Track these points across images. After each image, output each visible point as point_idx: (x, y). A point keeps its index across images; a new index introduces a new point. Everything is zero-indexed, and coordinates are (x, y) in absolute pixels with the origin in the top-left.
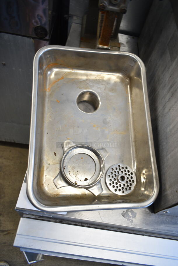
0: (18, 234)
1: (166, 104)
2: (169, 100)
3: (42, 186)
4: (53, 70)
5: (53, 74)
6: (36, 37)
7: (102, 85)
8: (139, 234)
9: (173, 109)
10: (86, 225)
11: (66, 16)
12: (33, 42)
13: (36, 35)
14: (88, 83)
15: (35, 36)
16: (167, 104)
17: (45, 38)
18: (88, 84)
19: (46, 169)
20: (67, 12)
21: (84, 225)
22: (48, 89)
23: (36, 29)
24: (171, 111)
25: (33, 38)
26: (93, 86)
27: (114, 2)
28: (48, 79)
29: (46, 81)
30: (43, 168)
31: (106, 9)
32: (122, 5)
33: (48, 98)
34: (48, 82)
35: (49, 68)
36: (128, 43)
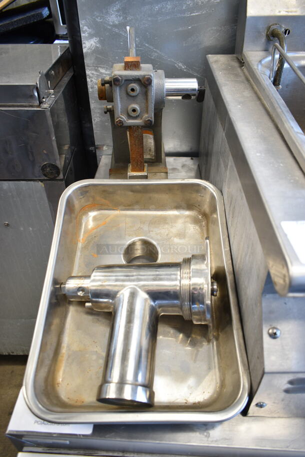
4: (88, 214)
5: (90, 220)
6: (46, 178)
11: (92, 148)
12: (43, 186)
13: (45, 175)
15: (44, 178)
17: (57, 178)
19: (67, 359)
20: (93, 144)
22: (83, 239)
23: (43, 168)
25: (42, 181)
26: (149, 232)
27: (133, 114)
28: (83, 226)
29: (80, 229)
30: (62, 357)
31: (125, 124)
32: (145, 116)
33: (81, 252)
34: (83, 230)
35: (85, 210)
36: (183, 166)
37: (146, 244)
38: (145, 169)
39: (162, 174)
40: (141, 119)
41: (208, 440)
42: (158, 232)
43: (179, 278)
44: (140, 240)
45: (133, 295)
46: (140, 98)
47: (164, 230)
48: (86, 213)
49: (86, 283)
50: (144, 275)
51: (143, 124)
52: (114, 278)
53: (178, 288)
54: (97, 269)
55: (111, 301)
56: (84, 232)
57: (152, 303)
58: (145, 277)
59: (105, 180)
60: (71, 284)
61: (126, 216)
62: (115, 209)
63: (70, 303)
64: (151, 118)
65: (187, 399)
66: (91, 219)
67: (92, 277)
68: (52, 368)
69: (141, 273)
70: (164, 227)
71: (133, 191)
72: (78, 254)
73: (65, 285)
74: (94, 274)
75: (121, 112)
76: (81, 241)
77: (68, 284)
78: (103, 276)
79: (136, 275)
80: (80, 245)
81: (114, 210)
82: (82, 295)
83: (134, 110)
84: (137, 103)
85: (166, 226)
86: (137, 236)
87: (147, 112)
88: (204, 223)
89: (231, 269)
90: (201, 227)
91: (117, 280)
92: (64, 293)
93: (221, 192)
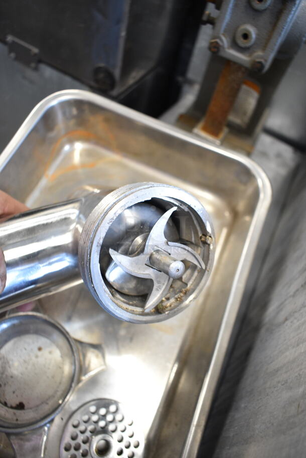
1: (285, 300)
2: (294, 296)
9: (292, 322)
11: (180, 79)
16: (287, 302)
17: (110, 93)
20: (184, 73)
22: (53, 175)
24: (287, 325)
25: (90, 87)
27: (241, 42)
31: (222, 54)
32: (259, 54)
39: (243, 151)
40: (250, 56)
46: (265, 19)
51: (248, 65)
64: (266, 61)
75: (225, 31)
83: (246, 36)
84: (255, 26)
87: (264, 48)
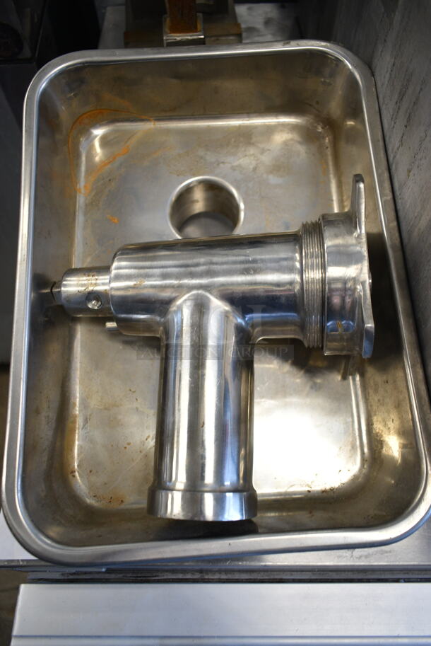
0: (16, 636)
3: (70, 476)
4: (91, 133)
7: (246, 156)
8: (383, 577)
10: (217, 576)
14: (202, 158)
17: (19, 57)
18: (202, 160)
19: (84, 426)
21: (210, 576)
22: (85, 187)
26: (218, 164)
28: (84, 158)
29: (78, 165)
30: (74, 422)
33: (85, 214)
34: (83, 168)
35: (83, 125)
36: (268, 22)
37: (213, 188)
38: (200, 26)
39: (231, 38)
41: (352, 556)
42: (235, 164)
43: (298, 265)
44: (200, 182)
45: (201, 308)
47: (246, 159)
48: (85, 131)
49: (101, 283)
50: (222, 263)
52: (157, 271)
53: (297, 287)
54: (122, 254)
55: (158, 318)
56: (87, 171)
57: (240, 321)
58: (225, 267)
59: (118, 52)
60: (73, 286)
61: (168, 131)
62: (144, 117)
63: (75, 320)
65: (310, 484)
66: (97, 143)
67: (114, 272)
68: (58, 444)
69: (215, 259)
70: (248, 153)
71: (178, 76)
72: (80, 219)
73: (60, 287)
74: (115, 264)
76: (83, 191)
77: (65, 286)
78: (135, 268)
79: (204, 264)
80: (81, 200)
81: (142, 120)
82: (96, 308)
85: (252, 151)
86: (194, 175)
88: (327, 140)
89: (397, 241)
90: (321, 150)
91: (164, 276)
92: (60, 303)
93: (370, 68)
